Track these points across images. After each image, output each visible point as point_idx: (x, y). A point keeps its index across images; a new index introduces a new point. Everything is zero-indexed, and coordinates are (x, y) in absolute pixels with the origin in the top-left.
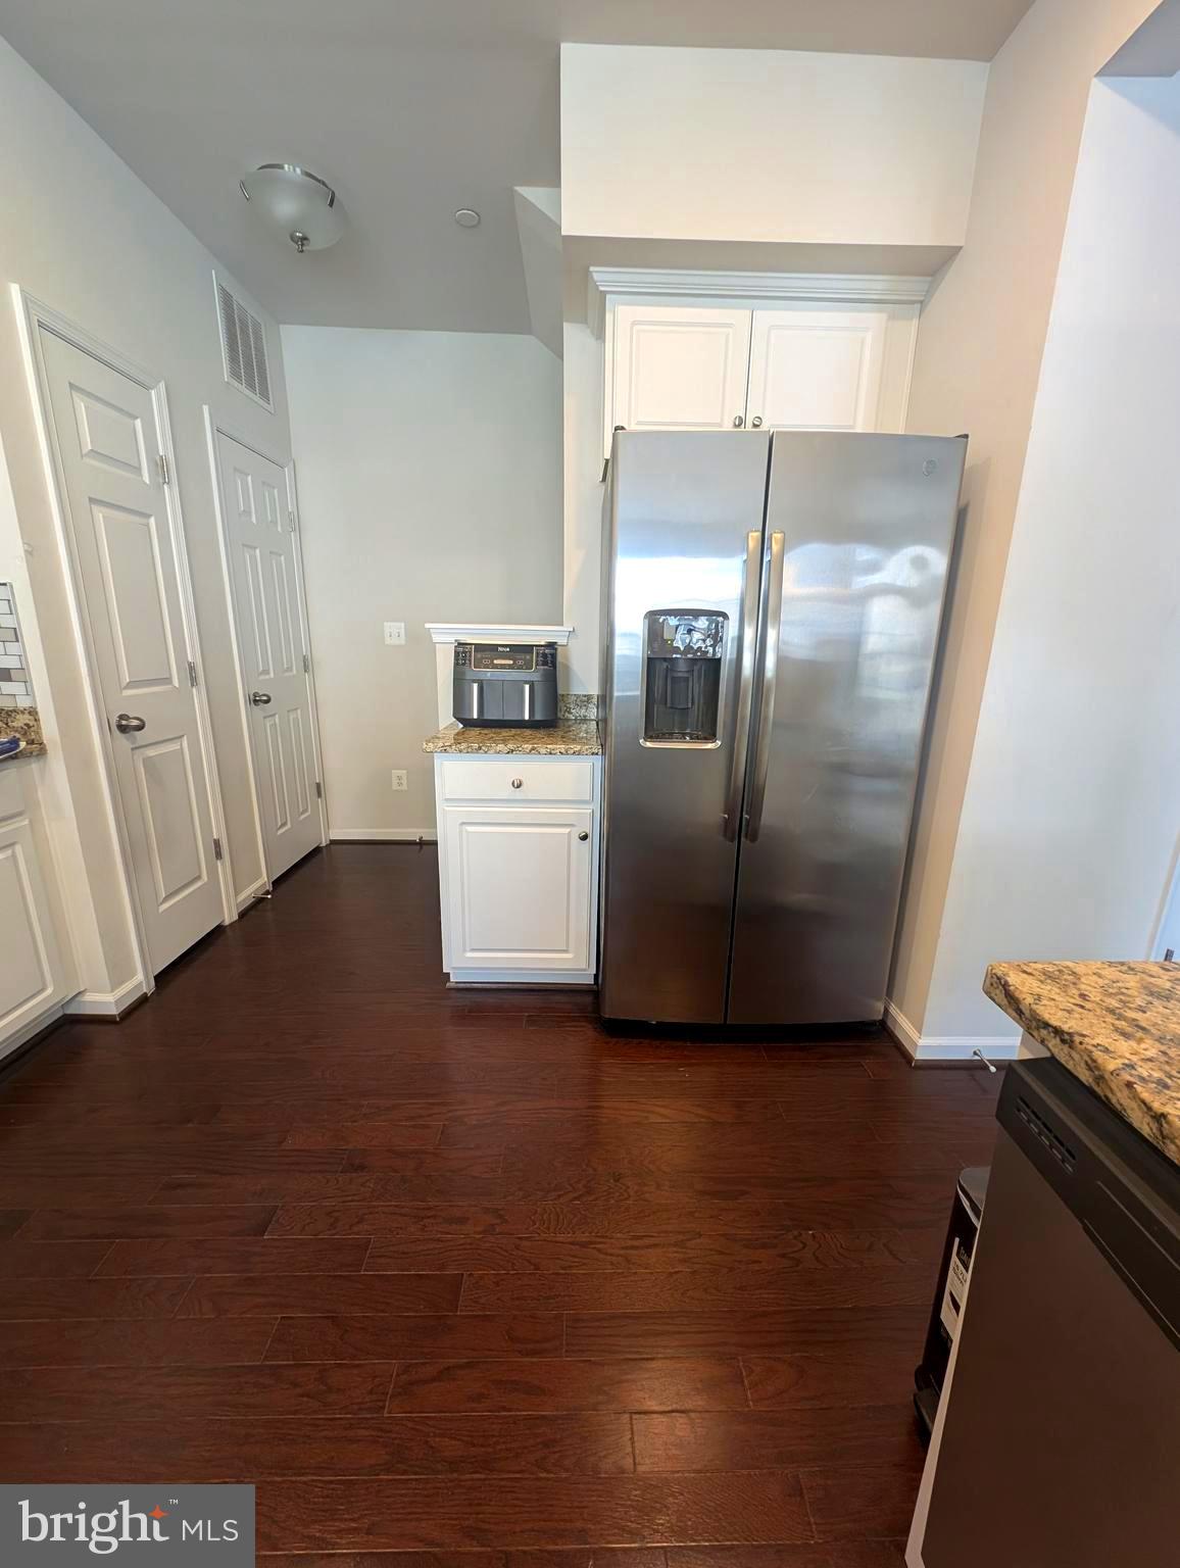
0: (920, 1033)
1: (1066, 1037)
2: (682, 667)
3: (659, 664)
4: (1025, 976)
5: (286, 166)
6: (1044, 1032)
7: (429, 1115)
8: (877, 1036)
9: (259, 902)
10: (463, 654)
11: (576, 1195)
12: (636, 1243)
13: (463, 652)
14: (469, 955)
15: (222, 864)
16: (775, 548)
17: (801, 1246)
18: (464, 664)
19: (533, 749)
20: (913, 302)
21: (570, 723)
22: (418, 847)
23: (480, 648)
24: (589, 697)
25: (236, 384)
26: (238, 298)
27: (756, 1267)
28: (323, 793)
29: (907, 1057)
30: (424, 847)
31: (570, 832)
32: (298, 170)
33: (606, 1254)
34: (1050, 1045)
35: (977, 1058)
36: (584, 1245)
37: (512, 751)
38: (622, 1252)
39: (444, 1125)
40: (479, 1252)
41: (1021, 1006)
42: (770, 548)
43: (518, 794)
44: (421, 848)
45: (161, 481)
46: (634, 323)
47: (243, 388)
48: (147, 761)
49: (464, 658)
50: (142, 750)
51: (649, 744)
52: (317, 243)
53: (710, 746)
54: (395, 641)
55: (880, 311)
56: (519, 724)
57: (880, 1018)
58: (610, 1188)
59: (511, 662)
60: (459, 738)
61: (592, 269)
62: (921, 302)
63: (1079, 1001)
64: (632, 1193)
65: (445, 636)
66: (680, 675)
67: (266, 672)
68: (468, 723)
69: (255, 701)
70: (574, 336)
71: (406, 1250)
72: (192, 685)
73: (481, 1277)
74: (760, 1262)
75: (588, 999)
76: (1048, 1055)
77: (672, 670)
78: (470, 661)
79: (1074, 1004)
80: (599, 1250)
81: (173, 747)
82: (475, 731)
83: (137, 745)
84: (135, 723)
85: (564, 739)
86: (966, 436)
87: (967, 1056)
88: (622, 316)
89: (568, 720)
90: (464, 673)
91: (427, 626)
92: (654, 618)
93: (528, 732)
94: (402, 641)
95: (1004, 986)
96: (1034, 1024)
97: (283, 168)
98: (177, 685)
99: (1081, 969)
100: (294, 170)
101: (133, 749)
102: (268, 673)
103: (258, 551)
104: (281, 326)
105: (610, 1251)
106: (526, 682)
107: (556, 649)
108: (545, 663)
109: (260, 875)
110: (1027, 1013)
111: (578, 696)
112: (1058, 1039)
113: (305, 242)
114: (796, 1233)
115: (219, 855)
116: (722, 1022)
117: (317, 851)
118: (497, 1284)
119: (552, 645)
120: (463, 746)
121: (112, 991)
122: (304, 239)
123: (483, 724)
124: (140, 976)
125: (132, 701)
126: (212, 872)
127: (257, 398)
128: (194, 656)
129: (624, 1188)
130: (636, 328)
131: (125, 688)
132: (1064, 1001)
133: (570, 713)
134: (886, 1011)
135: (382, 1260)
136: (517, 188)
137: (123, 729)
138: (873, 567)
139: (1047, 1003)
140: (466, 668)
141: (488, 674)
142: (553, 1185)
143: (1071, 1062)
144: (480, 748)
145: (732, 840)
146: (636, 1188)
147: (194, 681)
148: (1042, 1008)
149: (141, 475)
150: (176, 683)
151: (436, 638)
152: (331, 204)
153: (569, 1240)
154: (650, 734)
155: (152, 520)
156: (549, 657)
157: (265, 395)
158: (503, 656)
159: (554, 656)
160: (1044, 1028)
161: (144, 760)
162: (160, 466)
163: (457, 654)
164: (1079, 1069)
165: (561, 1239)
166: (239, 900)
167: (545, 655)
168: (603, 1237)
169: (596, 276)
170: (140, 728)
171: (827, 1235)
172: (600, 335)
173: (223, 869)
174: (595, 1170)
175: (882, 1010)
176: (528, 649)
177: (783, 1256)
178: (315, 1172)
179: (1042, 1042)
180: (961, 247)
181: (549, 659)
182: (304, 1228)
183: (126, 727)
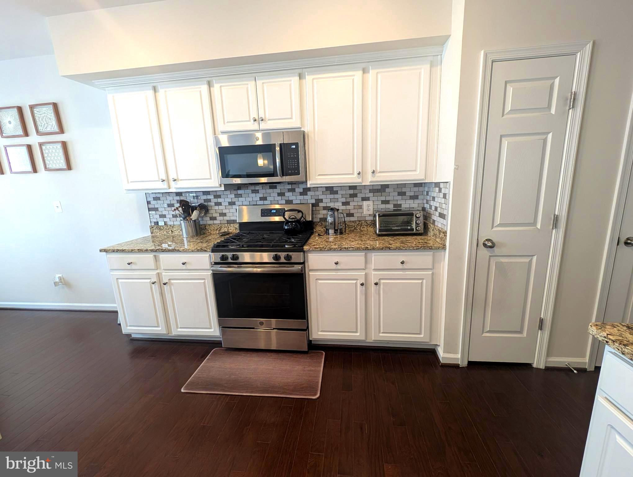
15: (542, 334)
45: (568, 108)
50: (497, 257)
69: (627, 243)
72: (553, 228)
81: (524, 260)
83: (494, 255)
98: (540, 227)
101: (490, 256)
115: (541, 328)
121: (443, 353)
124: (460, 356)
125: (495, 233)
126: (532, 336)
128: (560, 210)
131: (496, 227)
147: (555, 225)
149: (549, 111)
155: (551, 135)
161: (496, 262)
162: (569, 100)
166: (549, 360)
170: (493, 247)
173: (543, 337)
183: (490, 245)
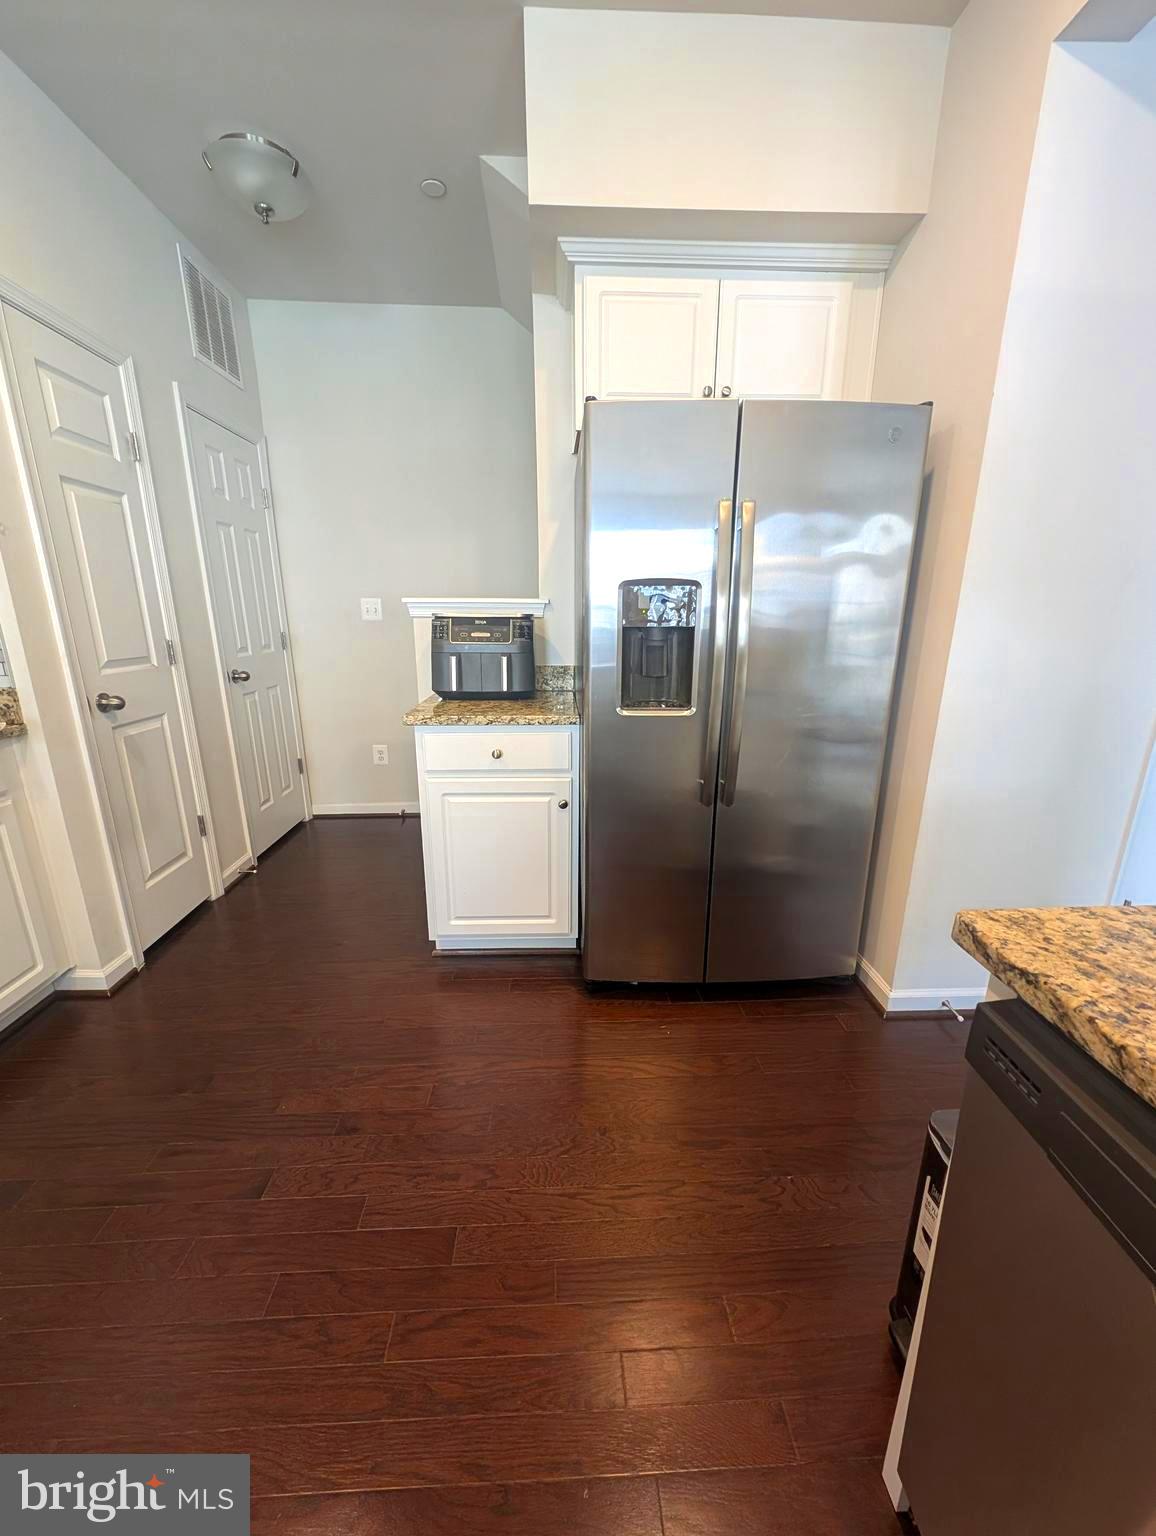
0: (891, 985)
1: (1032, 978)
2: (657, 636)
3: (634, 635)
4: (991, 922)
5: (249, 136)
6: (1010, 974)
7: (419, 1078)
8: (849, 990)
9: (244, 878)
10: (441, 628)
11: (562, 1149)
12: (622, 1193)
13: (441, 626)
14: (453, 922)
15: (207, 841)
16: (746, 518)
17: (779, 1189)
18: (441, 638)
19: (512, 720)
20: (877, 271)
21: (548, 694)
22: (401, 820)
23: (457, 621)
24: (566, 669)
25: (205, 360)
26: (204, 272)
27: (738, 1212)
28: (304, 768)
29: (878, 1009)
30: (407, 820)
31: (550, 802)
32: (261, 140)
33: (594, 1204)
34: (1016, 987)
35: (945, 1008)
36: (572, 1196)
37: (492, 722)
38: (610, 1202)
39: (434, 1086)
40: (471, 1206)
41: (989, 951)
42: (741, 516)
43: (497, 764)
44: (404, 821)
45: (133, 459)
46: (604, 293)
47: (212, 364)
48: (129, 740)
49: (442, 632)
50: (122, 729)
51: (625, 713)
52: (283, 212)
53: (686, 713)
54: (371, 617)
55: (844, 279)
56: (499, 696)
57: (853, 973)
58: (596, 1141)
59: (489, 635)
60: (438, 712)
61: (559, 239)
62: (886, 270)
63: (1044, 945)
64: (617, 1146)
65: (422, 611)
66: (655, 644)
67: (244, 649)
68: (447, 696)
69: (234, 678)
70: (543, 308)
71: (401, 1207)
72: (171, 664)
73: (474, 1230)
74: (742, 1206)
75: (571, 963)
76: (1015, 996)
77: (646, 639)
78: (447, 634)
79: (1039, 948)
80: (587, 1201)
81: (154, 725)
82: (454, 704)
83: (117, 724)
84: (115, 702)
85: (543, 710)
86: (931, 404)
87: (937, 1007)
88: (591, 286)
89: (545, 691)
90: (442, 647)
91: (404, 600)
92: (627, 587)
93: (506, 703)
94: (379, 617)
95: (971, 932)
96: (1001, 967)
97: (243, 136)
98: (156, 664)
99: (1043, 915)
100: (257, 140)
101: (114, 728)
102: (247, 650)
103: (232, 528)
104: (249, 301)
105: (598, 1201)
106: (503, 654)
107: (532, 621)
108: (522, 635)
109: (244, 851)
110: (994, 956)
111: (555, 668)
112: (1024, 980)
113: (270, 213)
114: (775, 1178)
115: (203, 832)
116: (701, 981)
117: (301, 825)
118: (489, 1236)
119: (528, 617)
120: (443, 718)
121: (103, 967)
122: (269, 210)
123: (461, 696)
124: (129, 952)
125: (111, 681)
126: (198, 850)
127: (226, 374)
128: (171, 635)
129: (610, 1141)
130: (604, 298)
131: (103, 667)
132: (1028, 945)
133: (547, 684)
134: (858, 966)
135: (378, 1217)
136: (484, 157)
137: (103, 708)
138: (841, 536)
139: (1014, 947)
140: (445, 643)
141: (466, 647)
142: (541, 1141)
143: (1036, 1002)
144: (460, 720)
145: (708, 805)
146: (622, 1140)
147: (172, 659)
148: (1009, 952)
149: (111, 452)
150: (155, 662)
151: (413, 612)
152: (295, 174)
153: (560, 1192)
154: (627, 702)
155: (125, 499)
156: (526, 629)
157: (234, 371)
158: (480, 629)
159: (530, 628)
160: (1010, 970)
161: (125, 738)
162: (131, 444)
163: (434, 627)
164: (1045, 1008)
165: (551, 1192)
166: (224, 876)
167: (521, 628)
168: (591, 1188)
169: (564, 247)
170: (120, 707)
171: (804, 1179)
172: (569, 306)
173: (208, 845)
174: (581, 1125)
175: (855, 965)
176: (504, 621)
177: (763, 1200)
178: (310, 1136)
179: (1009, 984)
180: (923, 215)
181: (526, 630)
182: (299, 1190)
183: (106, 706)
